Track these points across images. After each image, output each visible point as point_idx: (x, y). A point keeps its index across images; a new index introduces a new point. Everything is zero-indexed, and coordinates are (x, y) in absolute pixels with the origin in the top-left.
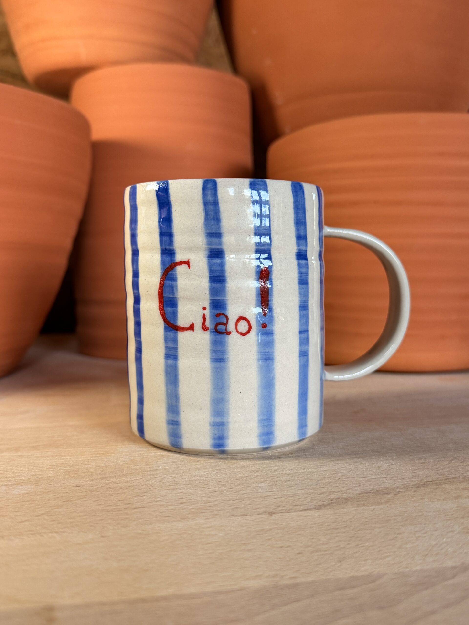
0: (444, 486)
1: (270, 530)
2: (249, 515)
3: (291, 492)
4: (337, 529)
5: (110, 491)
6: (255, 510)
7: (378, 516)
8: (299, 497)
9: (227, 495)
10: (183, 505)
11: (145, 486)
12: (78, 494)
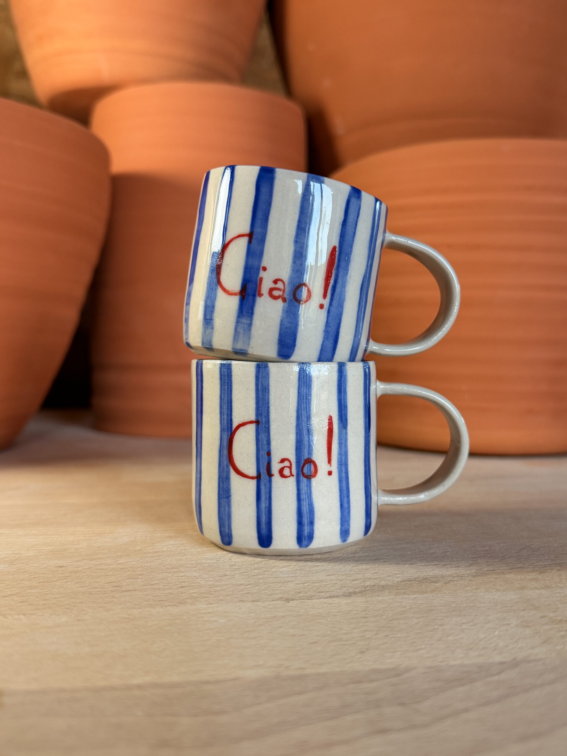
0: (507, 576)
1: (284, 617)
2: (261, 601)
3: (318, 578)
4: (366, 617)
5: (98, 572)
6: (270, 595)
7: (419, 606)
8: (326, 583)
9: (239, 579)
10: (183, 589)
11: (141, 568)
12: (60, 575)
